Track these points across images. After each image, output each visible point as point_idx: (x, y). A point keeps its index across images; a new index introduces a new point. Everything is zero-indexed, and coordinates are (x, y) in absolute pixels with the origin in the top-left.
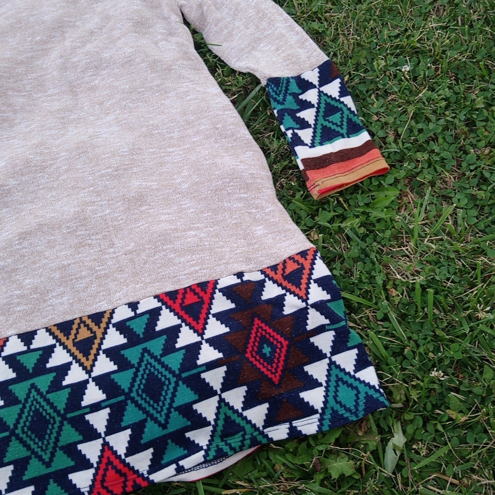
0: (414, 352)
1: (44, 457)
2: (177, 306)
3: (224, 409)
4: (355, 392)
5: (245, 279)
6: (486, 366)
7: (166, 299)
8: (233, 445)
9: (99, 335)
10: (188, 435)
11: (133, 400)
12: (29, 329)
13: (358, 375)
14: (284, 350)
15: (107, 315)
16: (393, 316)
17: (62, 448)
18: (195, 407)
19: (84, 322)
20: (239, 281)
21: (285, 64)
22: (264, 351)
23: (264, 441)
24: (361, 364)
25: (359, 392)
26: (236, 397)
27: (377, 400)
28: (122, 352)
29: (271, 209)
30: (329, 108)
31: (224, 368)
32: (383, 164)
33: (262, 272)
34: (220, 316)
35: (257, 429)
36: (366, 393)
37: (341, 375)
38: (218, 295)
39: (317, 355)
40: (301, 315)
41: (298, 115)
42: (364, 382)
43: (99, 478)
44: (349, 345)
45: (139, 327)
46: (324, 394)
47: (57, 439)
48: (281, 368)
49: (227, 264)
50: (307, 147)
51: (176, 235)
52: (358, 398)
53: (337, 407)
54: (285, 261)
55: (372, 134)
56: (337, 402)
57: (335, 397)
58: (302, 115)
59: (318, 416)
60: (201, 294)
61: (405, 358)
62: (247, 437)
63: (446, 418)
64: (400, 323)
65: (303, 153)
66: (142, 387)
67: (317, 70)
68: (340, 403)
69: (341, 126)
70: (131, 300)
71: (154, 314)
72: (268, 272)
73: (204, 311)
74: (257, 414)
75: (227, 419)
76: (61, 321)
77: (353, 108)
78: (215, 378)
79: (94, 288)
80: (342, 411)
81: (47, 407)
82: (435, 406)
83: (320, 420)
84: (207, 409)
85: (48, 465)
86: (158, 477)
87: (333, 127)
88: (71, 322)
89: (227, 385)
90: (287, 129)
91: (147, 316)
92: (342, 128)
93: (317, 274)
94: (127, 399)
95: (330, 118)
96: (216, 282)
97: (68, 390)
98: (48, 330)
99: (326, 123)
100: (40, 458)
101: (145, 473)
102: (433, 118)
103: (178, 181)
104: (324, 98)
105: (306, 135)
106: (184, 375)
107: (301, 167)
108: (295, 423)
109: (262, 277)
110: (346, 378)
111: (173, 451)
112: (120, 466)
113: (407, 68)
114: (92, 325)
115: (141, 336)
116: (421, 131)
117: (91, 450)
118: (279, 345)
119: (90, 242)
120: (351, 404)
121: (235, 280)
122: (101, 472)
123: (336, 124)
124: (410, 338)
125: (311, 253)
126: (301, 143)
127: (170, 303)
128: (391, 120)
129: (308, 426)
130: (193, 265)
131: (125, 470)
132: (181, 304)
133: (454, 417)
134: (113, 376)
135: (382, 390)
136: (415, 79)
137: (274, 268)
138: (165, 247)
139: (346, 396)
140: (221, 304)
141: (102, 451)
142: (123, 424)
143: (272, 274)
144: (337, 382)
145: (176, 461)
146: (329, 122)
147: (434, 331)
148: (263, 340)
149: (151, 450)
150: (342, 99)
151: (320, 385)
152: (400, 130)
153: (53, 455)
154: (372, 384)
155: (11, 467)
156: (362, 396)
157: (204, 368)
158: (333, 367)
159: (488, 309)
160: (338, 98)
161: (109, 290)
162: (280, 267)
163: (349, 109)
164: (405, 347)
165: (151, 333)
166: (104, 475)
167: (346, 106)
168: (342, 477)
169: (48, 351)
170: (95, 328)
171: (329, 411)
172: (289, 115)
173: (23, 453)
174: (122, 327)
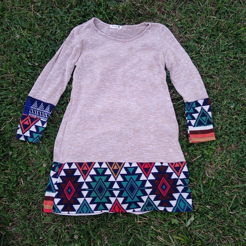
0: (204, 198)
1: (100, 198)
2: (142, 167)
3: (149, 199)
4: (185, 205)
5: (163, 165)
6: (222, 207)
7: (140, 165)
8: (149, 209)
9: (120, 169)
10: (138, 203)
11: (126, 190)
12: (101, 162)
13: (187, 200)
14: (169, 188)
15: (123, 164)
16: (202, 186)
17: (105, 197)
18: (142, 197)
19: (116, 164)
20: (161, 165)
21: (194, 96)
22: (163, 187)
23: (157, 210)
24: (188, 197)
25: (186, 205)
26: (153, 197)
27: (190, 209)
28: (125, 176)
29: (176, 144)
30: (203, 114)
31: (152, 189)
32: (214, 138)
33: (168, 164)
34: (153, 174)
35: (156, 206)
36: (188, 206)
37: (182, 198)
38: (154, 168)
39: (177, 191)
40: (176, 180)
41: (193, 115)
42: (188, 202)
43: (113, 207)
44: (187, 192)
45: (131, 170)
46: (176, 203)
47: (104, 194)
48: (166, 193)
49: (159, 158)
50: (192, 126)
51: (146, 146)
52: (185, 207)
53: (179, 207)
54: (176, 163)
55: (214, 126)
56: (179, 206)
57: (179, 204)
58: (194, 115)
59: (173, 208)
60: (150, 166)
61: (201, 198)
62: (153, 208)
63: (207, 217)
64: (203, 188)
65: (191, 128)
66: (129, 188)
67: (203, 100)
68: (180, 206)
69: (205, 122)
70: (130, 162)
71: (136, 168)
72: (170, 164)
73: (149, 171)
74: (157, 203)
75: (149, 202)
76: (110, 162)
77: (211, 116)
78: (148, 191)
79: (120, 155)
80: (180, 209)
81: (104, 186)
82: (205, 213)
83: (173, 209)
84: (145, 198)
85: (101, 200)
86: (128, 211)
87: (203, 121)
88: (113, 163)
89: (151, 194)
90: (188, 120)
91: (134, 168)
92: (205, 123)
93: (184, 170)
94: (124, 190)
95: (202, 118)
96: (154, 163)
97: (110, 183)
98: (106, 163)
99: (201, 119)
100: (99, 198)
101: (125, 209)
102: (235, 126)
103: (150, 128)
104: (203, 110)
105: (193, 122)
106: (141, 188)
107: (189, 133)
108: (166, 208)
109: (168, 165)
110: (183, 200)
111: (133, 206)
112: (119, 206)
113: (232, 107)
114: (118, 166)
115: (131, 173)
116: (230, 129)
117: (113, 200)
118: (168, 187)
119: (122, 140)
120: (183, 207)
121: (160, 165)
122: (114, 206)
123: (204, 120)
124: (204, 193)
125: (184, 163)
126: (191, 125)
127: (140, 166)
128: (221, 123)
129: (170, 210)
130: (149, 157)
131: (120, 207)
132: (143, 167)
133: (209, 217)
134: (122, 182)
135: (192, 206)
136: (234, 110)
137: (172, 164)
138: (142, 149)
139: (182, 205)
140: (154, 170)
141: (115, 201)
142: (122, 196)
143: (171, 165)
144: (180, 200)
145: (133, 208)
146: (202, 119)
147: (211, 193)
148: (164, 184)
149: (128, 204)
150: (208, 112)
151: (176, 200)
152: (223, 126)
153: (102, 198)
154: (190, 204)
155: (92, 198)
156: (186, 206)
157: (146, 188)
158: (181, 196)
159: (229, 192)
160: (207, 112)
161: (124, 156)
162: (174, 164)
163: (209, 116)
164: (202, 195)
165: (134, 173)
166: (115, 207)
167: (209, 115)
168: (175, 224)
169: (105, 169)
170: (119, 167)
171: (176, 208)
172: (190, 115)
173: (95, 195)
174: (126, 169)
